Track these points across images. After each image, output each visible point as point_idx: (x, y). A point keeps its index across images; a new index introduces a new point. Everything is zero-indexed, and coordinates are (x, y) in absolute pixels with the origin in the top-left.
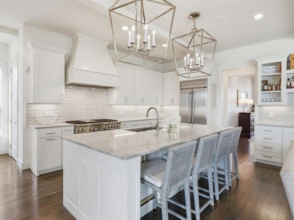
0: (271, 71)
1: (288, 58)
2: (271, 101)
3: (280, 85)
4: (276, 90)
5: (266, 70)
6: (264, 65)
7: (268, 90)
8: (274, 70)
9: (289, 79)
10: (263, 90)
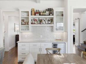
0: (25, 15)
1: (32, 10)
2: (25, 30)
3: (28, 22)
4: (27, 24)
5: (23, 15)
6: (22, 12)
7: (24, 24)
8: (26, 15)
9: (32, 20)
10: (22, 24)
